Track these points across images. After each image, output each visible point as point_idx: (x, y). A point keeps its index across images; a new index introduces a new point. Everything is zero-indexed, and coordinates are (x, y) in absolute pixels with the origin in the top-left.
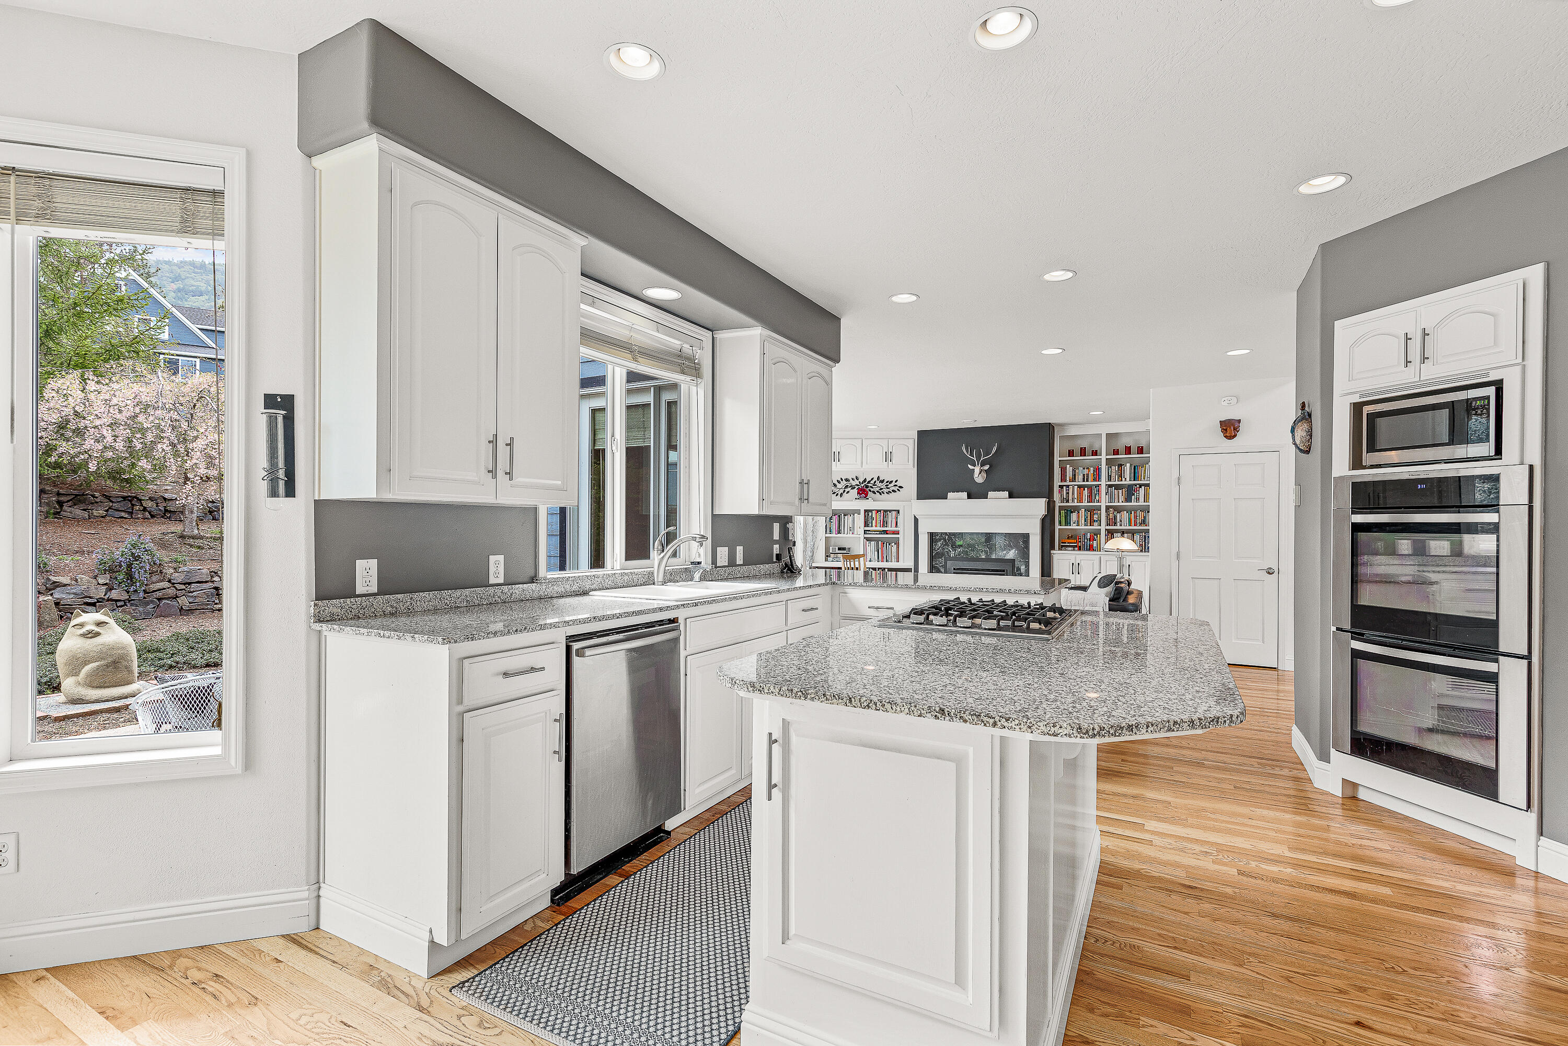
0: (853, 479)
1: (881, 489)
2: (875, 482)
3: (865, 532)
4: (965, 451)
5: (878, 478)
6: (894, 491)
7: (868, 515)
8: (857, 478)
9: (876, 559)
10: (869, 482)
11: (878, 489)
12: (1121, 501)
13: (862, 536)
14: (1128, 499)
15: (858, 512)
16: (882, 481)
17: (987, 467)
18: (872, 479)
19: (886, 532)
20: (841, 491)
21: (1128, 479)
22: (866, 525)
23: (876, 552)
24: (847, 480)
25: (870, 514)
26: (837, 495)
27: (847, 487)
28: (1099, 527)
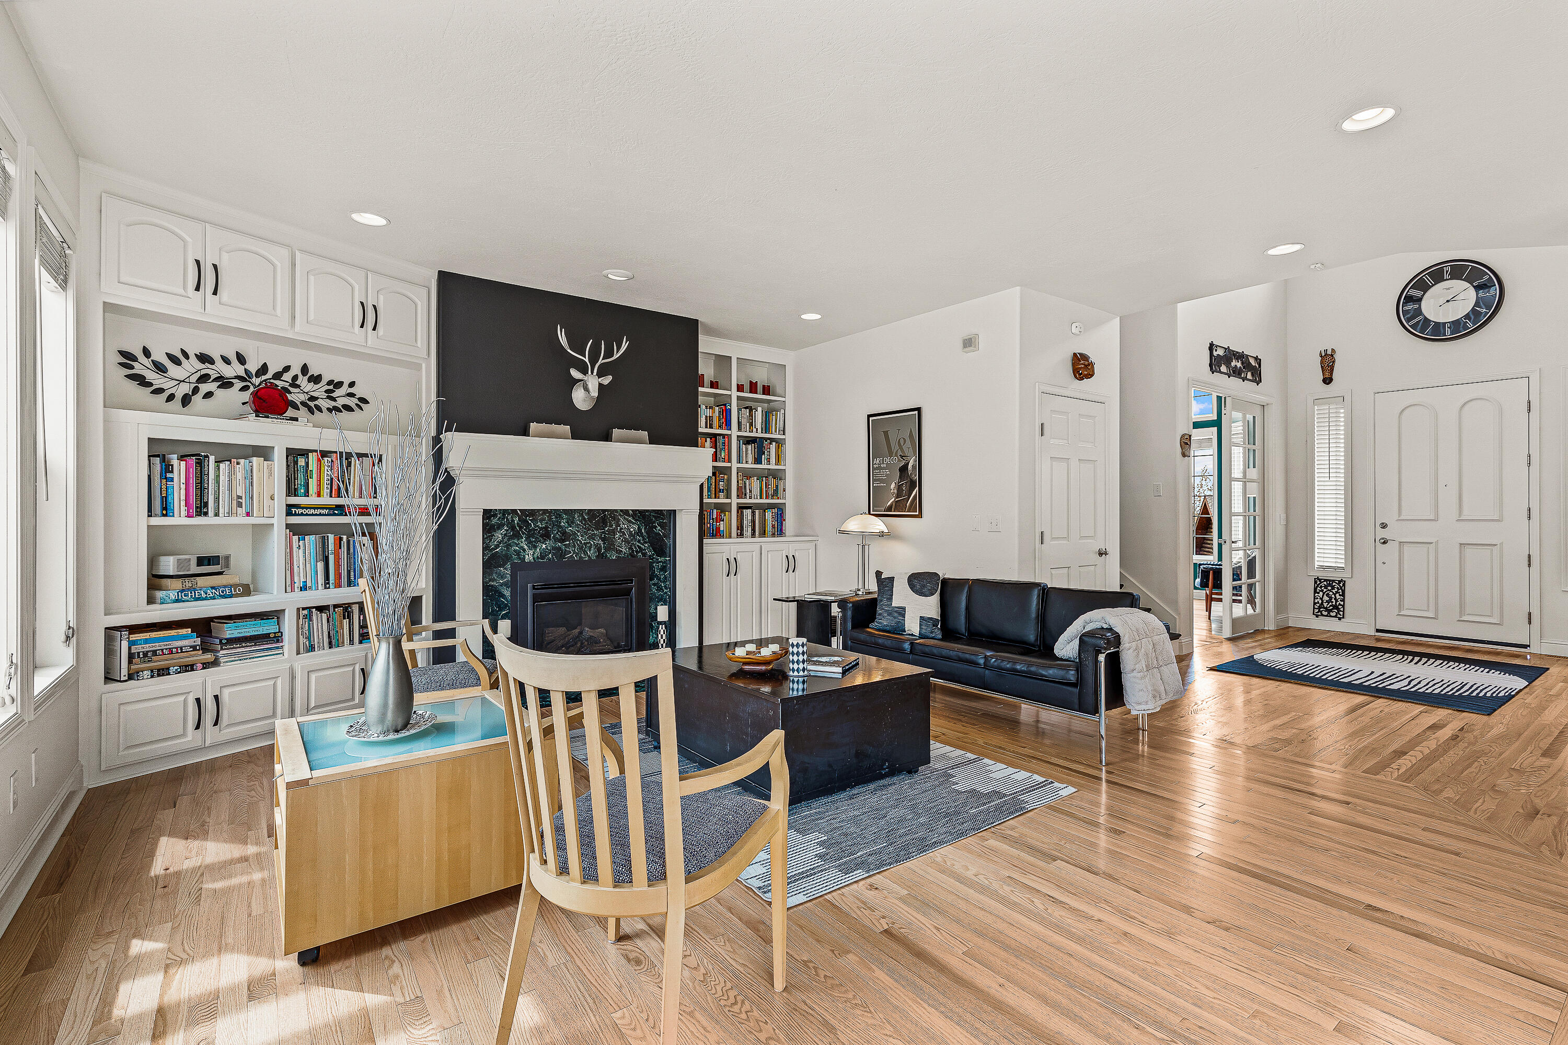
0: (226, 361)
1: (313, 399)
2: (295, 378)
3: (290, 510)
4: (563, 340)
5: (305, 369)
6: (348, 408)
7: (296, 463)
8: (241, 359)
9: (321, 580)
10: (278, 376)
11: (303, 397)
12: (750, 462)
13: (279, 521)
14: (758, 460)
15: (264, 452)
16: (316, 379)
17: (607, 380)
18: (287, 369)
19: (340, 510)
20: (185, 389)
21: (759, 430)
22: (291, 491)
23: (321, 565)
24: (204, 358)
25: (301, 462)
26: (171, 398)
27: (204, 378)
28: (728, 501)
